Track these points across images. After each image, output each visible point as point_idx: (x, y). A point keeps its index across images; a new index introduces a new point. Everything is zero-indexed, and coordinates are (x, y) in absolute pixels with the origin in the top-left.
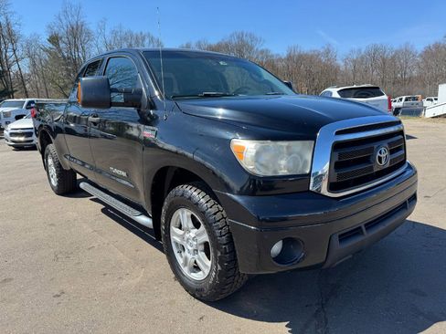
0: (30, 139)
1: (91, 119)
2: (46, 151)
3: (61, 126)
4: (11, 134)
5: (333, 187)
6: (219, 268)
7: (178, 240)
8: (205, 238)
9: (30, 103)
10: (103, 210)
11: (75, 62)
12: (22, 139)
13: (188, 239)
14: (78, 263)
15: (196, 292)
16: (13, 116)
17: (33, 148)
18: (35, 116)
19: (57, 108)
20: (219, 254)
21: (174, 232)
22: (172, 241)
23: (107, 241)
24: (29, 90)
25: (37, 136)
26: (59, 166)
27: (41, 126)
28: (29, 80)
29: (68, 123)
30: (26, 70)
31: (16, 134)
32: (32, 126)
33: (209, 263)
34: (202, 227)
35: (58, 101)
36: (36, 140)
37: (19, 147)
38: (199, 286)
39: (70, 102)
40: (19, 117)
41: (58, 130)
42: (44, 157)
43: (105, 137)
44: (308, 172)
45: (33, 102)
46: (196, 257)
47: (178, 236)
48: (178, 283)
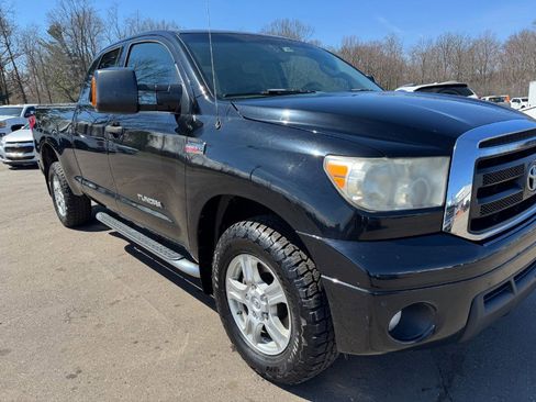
0: (29, 154)
1: (109, 128)
2: (51, 172)
3: (69, 139)
4: (7, 149)
5: (475, 225)
6: (304, 343)
7: (238, 297)
8: (281, 297)
9: (29, 109)
10: (127, 249)
11: (83, 59)
12: (20, 155)
13: (253, 297)
14: (98, 326)
15: (267, 371)
16: (9, 126)
17: (34, 166)
18: (35, 126)
19: (62, 115)
20: (304, 323)
21: (231, 286)
22: (229, 298)
23: (135, 293)
24: (28, 94)
25: (38, 151)
26: (68, 191)
27: (43, 138)
28: (27, 83)
29: (77, 135)
30: (23, 70)
31: (13, 149)
32: (31, 138)
33: (286, 333)
34: (276, 283)
35: (65, 105)
36: (38, 157)
37: (17, 165)
38: (270, 363)
39: (80, 107)
40: (16, 128)
41: (66, 144)
42: (49, 179)
43: (124, 151)
44: (440, 204)
45: (32, 108)
46: (265, 322)
47: (239, 291)
48: (237, 355)
